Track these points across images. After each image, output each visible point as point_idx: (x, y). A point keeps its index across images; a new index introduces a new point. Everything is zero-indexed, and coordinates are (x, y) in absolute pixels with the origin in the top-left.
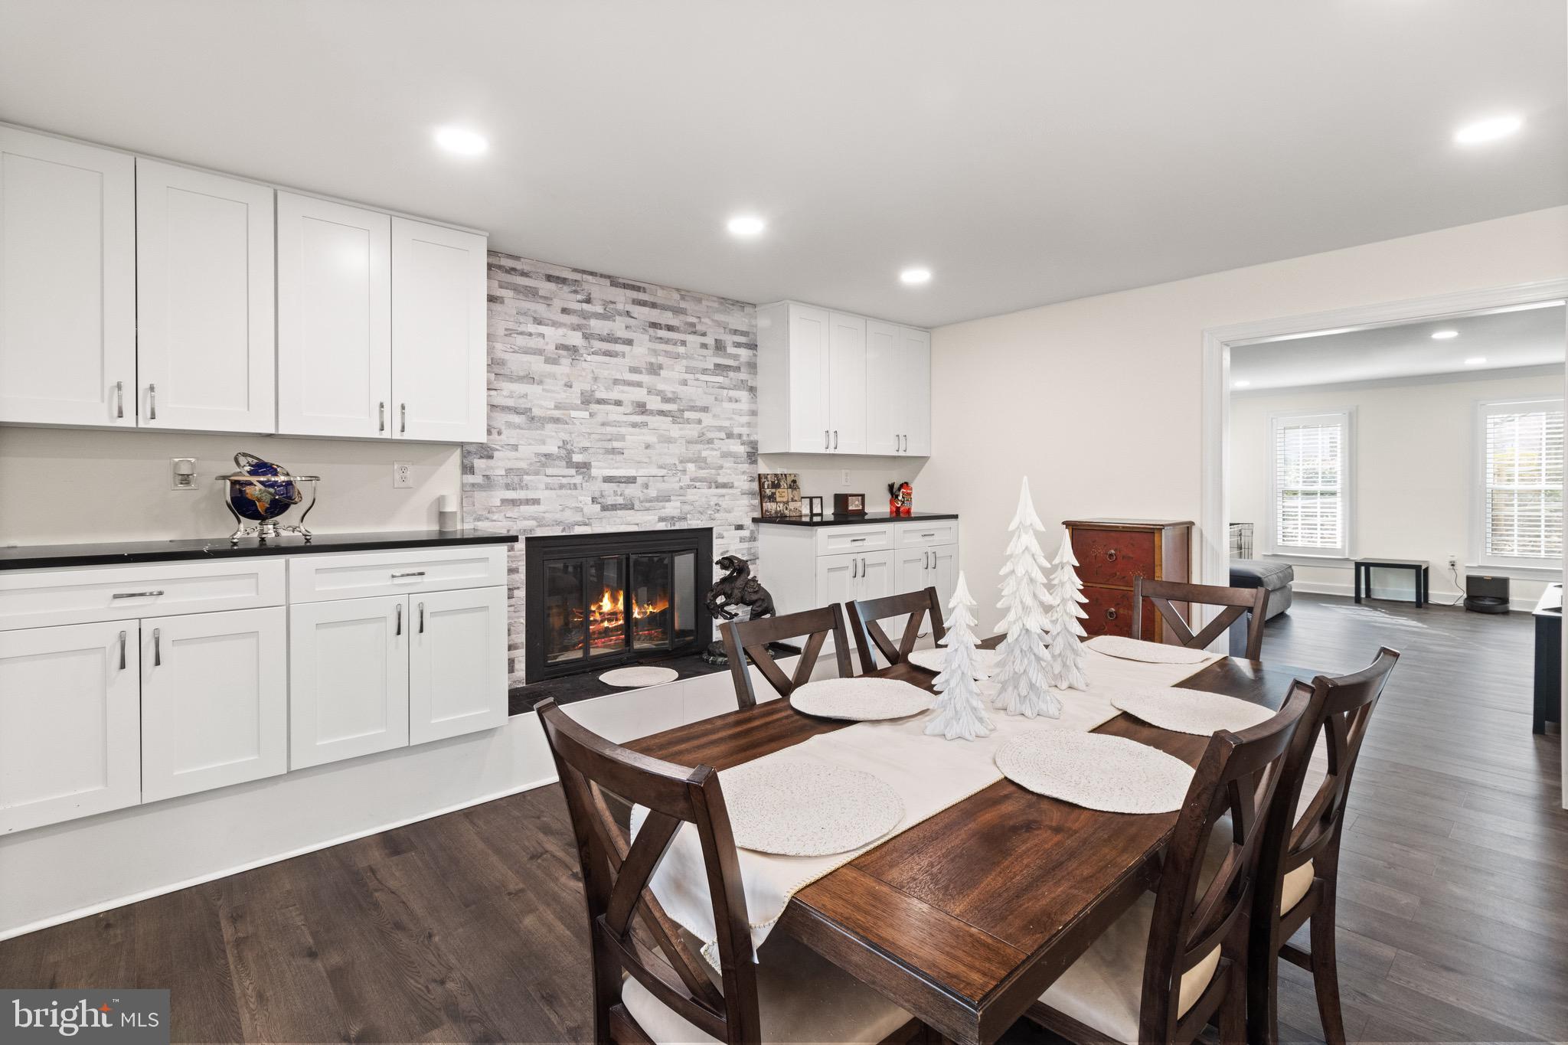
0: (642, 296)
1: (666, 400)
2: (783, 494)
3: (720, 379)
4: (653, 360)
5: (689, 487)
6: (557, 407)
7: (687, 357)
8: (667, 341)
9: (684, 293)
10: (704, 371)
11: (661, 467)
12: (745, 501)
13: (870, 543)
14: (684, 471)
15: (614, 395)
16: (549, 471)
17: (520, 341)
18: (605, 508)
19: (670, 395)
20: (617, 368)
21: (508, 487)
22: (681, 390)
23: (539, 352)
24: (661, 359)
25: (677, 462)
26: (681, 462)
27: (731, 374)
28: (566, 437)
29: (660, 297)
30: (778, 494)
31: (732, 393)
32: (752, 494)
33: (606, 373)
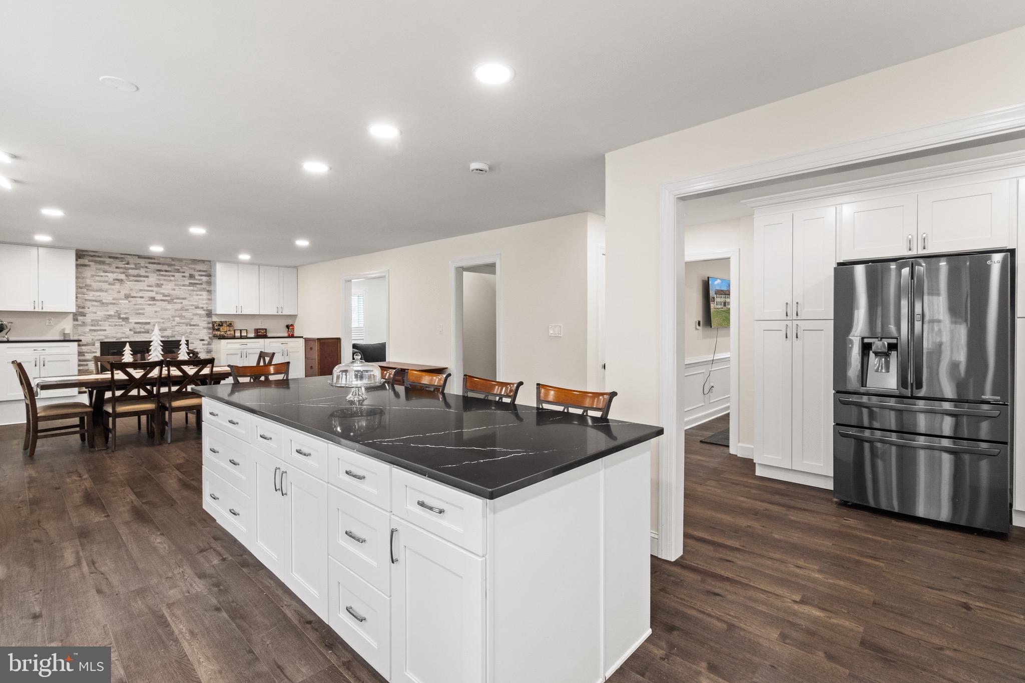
0: (152, 261)
1: (165, 296)
2: (224, 328)
3: (192, 288)
4: (158, 282)
5: (176, 326)
6: (113, 299)
7: (175, 281)
8: (166, 276)
9: (173, 259)
10: (184, 285)
11: (162, 319)
12: (205, 331)
13: (249, 345)
14: (174, 320)
15: (140, 294)
16: (110, 320)
17: (97, 278)
18: (135, 333)
19: (167, 294)
20: (142, 285)
21: (92, 325)
22: (172, 292)
23: (106, 282)
24: (162, 282)
25: (170, 318)
26: (172, 317)
27: (198, 286)
28: (118, 309)
29: (162, 261)
30: (221, 328)
31: (198, 293)
32: (209, 328)
33: (136, 288)
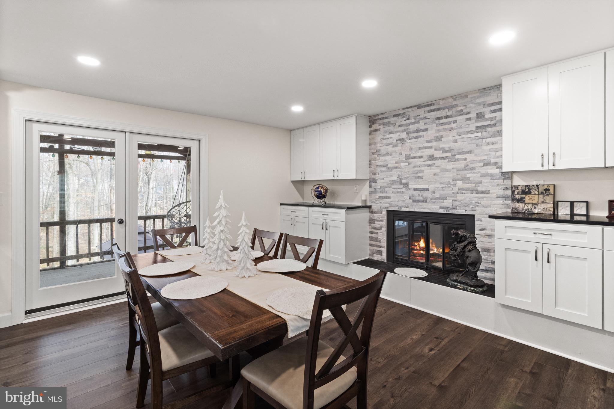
0: (432, 108)
1: (445, 152)
2: (534, 197)
3: (479, 134)
4: (438, 135)
5: (458, 193)
6: (396, 163)
7: (457, 128)
8: (445, 124)
9: (454, 98)
10: (469, 132)
11: (441, 183)
12: (500, 201)
13: (557, 238)
14: (455, 185)
15: (419, 154)
16: (393, 187)
17: (385, 142)
18: (414, 201)
19: (447, 149)
20: (422, 143)
21: (381, 192)
22: (452, 145)
23: (390, 144)
24: (441, 133)
25: (451, 181)
26: (453, 180)
27: (489, 129)
28: (400, 174)
29: (442, 104)
30: (527, 198)
31: (488, 140)
32: (506, 197)
33: (415, 146)
